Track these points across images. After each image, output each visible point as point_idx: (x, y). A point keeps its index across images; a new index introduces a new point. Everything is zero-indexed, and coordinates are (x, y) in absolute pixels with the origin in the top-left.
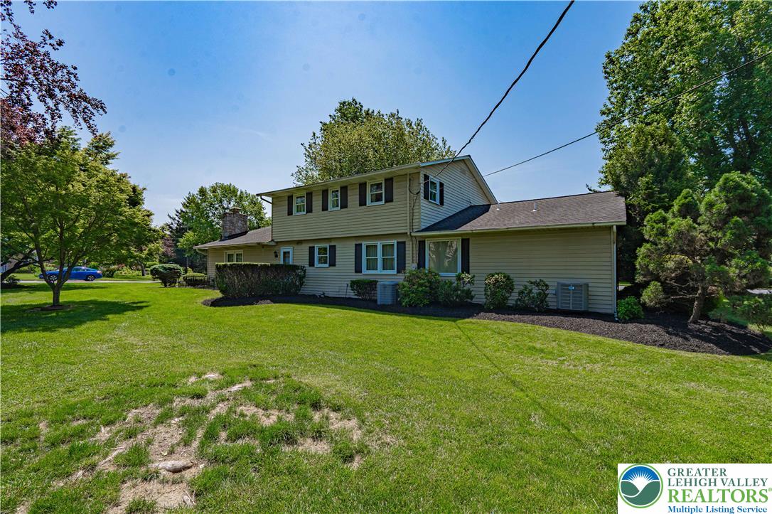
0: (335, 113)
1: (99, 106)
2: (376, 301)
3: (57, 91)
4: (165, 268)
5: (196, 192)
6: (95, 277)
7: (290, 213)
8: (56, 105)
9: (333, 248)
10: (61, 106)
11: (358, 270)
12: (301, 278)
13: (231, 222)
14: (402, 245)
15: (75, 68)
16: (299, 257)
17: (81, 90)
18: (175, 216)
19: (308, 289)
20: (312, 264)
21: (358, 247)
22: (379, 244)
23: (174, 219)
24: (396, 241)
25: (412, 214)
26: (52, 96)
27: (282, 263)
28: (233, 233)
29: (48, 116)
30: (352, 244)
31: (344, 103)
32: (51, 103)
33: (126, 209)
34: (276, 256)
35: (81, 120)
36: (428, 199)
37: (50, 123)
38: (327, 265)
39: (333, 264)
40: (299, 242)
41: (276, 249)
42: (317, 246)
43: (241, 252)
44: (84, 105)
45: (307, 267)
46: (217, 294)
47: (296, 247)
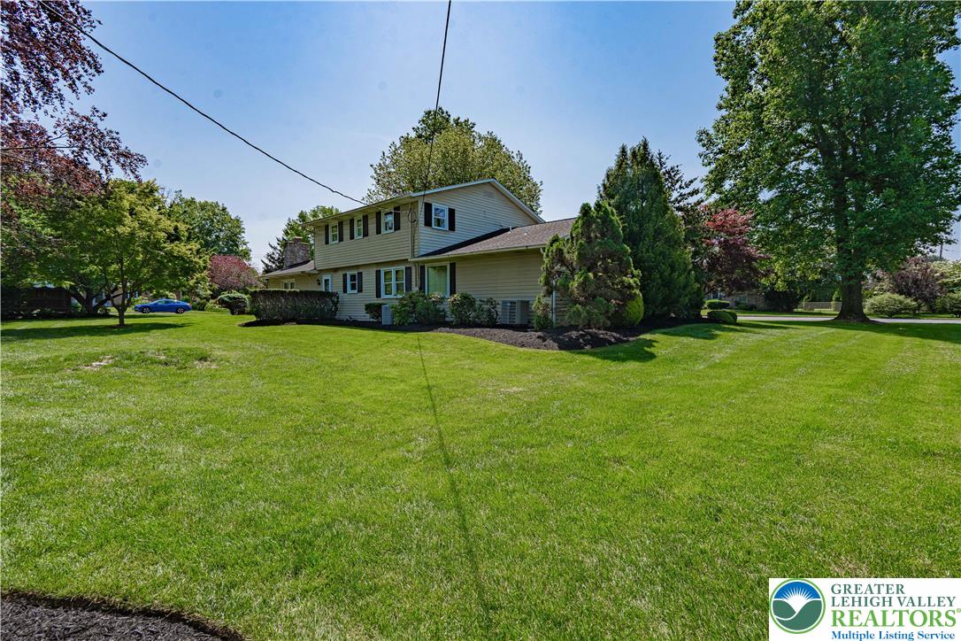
0: (419, 125)
1: (142, 160)
2: (381, 322)
3: (107, 151)
4: (230, 298)
5: (295, 217)
6: (184, 310)
7: (327, 243)
8: (109, 161)
9: (360, 274)
10: (113, 163)
11: (378, 295)
12: (335, 304)
13: (292, 252)
14: (408, 270)
15: (118, 133)
16: (335, 284)
17: (126, 148)
18: (276, 245)
19: (343, 315)
20: (345, 291)
21: (378, 272)
22: (393, 269)
23: (275, 248)
24: (404, 268)
25: (413, 242)
26: (104, 155)
27: (324, 290)
28: (295, 263)
29: (103, 172)
30: (373, 271)
31: (430, 112)
32: (104, 161)
33: (166, 245)
34: (319, 284)
35: (129, 172)
36: (431, 226)
37: (106, 177)
38: (356, 291)
39: (360, 290)
40: (336, 270)
41: (319, 276)
42: (349, 273)
43: (293, 280)
44: (129, 159)
45: (341, 294)
46: (253, 318)
47: (334, 275)
